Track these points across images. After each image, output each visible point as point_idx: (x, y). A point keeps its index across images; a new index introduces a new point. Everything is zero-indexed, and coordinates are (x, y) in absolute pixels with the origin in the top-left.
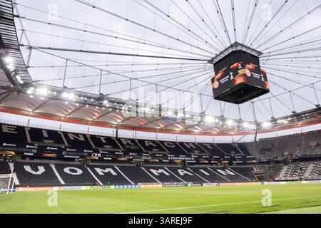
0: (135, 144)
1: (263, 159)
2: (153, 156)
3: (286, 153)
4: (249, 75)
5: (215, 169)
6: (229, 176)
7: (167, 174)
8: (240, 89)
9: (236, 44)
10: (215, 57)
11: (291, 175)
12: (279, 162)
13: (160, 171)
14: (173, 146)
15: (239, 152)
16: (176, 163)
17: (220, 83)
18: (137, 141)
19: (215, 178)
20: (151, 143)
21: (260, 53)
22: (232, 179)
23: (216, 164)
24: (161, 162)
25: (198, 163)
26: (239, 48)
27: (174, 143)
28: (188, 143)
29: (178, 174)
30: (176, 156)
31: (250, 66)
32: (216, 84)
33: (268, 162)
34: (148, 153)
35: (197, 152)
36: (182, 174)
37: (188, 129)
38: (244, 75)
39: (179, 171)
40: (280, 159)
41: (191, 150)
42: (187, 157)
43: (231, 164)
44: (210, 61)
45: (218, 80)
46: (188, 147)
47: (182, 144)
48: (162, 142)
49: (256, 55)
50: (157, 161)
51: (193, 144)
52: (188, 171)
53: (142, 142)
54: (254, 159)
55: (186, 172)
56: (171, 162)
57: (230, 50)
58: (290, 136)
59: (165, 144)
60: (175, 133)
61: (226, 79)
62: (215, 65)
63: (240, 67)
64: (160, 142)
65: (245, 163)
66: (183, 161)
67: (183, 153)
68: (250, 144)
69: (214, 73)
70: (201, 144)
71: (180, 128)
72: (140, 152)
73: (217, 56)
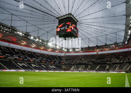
0: (9, 50)
1: (67, 63)
2: (19, 57)
3: (74, 62)
4: (73, 29)
5: (48, 65)
6: (53, 68)
7: (26, 66)
8: (68, 34)
9: (70, 14)
10: (60, 17)
11: (75, 69)
12: (72, 64)
13: (23, 64)
14: (30, 54)
15: (58, 59)
16: (30, 61)
17: (60, 29)
18: (10, 49)
19: (47, 69)
20: (18, 51)
21: (78, 21)
22: (54, 69)
23: (48, 63)
24: (23, 60)
25: (41, 62)
26: (71, 16)
27: (30, 52)
28: (37, 53)
29: (32, 66)
30: (31, 58)
31: (74, 25)
32: (59, 30)
33: (68, 64)
34: (16, 55)
35: (41, 57)
36: (33, 66)
37: (38, 47)
38: (71, 28)
39: (32, 65)
40: (72, 63)
41: (38, 56)
42: (36, 59)
43: (54, 63)
44: (58, 18)
45: (60, 28)
46: (37, 55)
47: (34, 53)
48: (24, 51)
49: (76, 21)
50: (22, 59)
51: (40, 54)
52: (36, 65)
53: (13, 49)
54: (63, 62)
55: (35, 66)
56: (29, 60)
57: (68, 16)
58: (77, 55)
59: (26, 52)
60: (31, 48)
61: (63, 28)
62: (59, 20)
63: (70, 25)
64: (23, 50)
65: (59, 64)
66: (34, 60)
67: (35, 57)
68: (63, 57)
69: (58, 24)
70: (43, 54)
71: (34, 46)
72: (12, 54)
73: (61, 16)
